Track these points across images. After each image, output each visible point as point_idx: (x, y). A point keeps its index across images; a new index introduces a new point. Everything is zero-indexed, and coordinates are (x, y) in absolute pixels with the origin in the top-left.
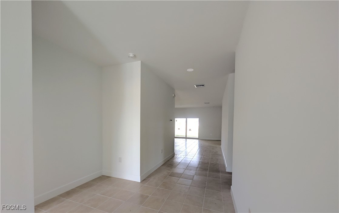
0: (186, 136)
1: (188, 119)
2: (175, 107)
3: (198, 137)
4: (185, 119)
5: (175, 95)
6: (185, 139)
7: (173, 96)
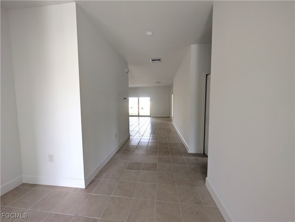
0: (139, 114)
1: (140, 98)
2: (129, 86)
3: (149, 115)
4: (137, 98)
5: (128, 71)
6: (137, 117)
7: (127, 71)
